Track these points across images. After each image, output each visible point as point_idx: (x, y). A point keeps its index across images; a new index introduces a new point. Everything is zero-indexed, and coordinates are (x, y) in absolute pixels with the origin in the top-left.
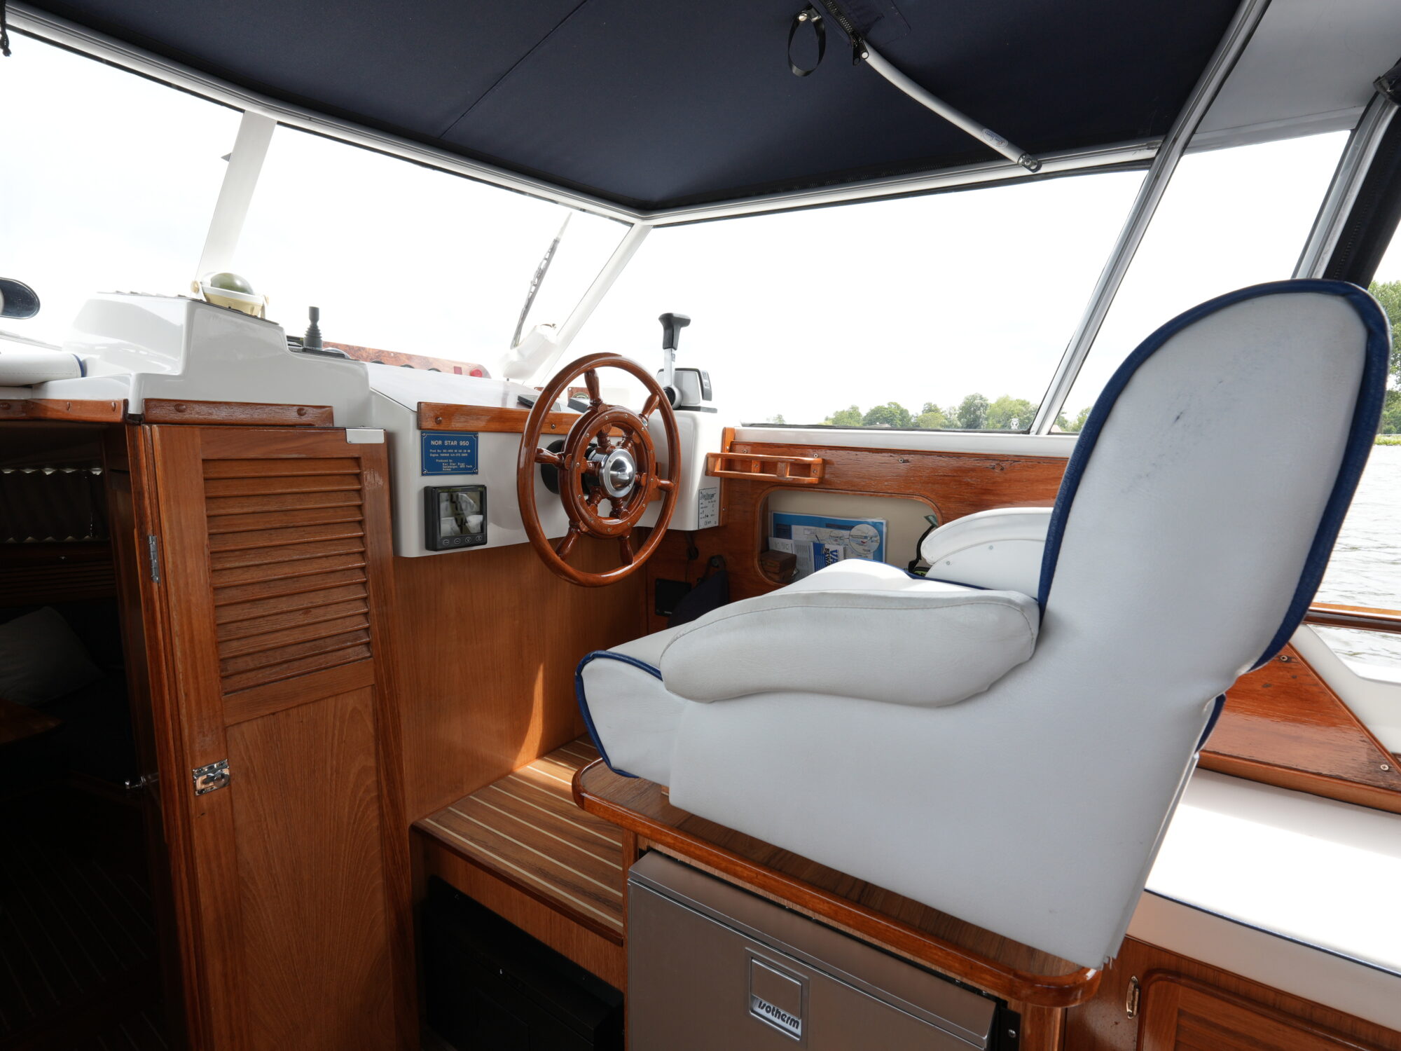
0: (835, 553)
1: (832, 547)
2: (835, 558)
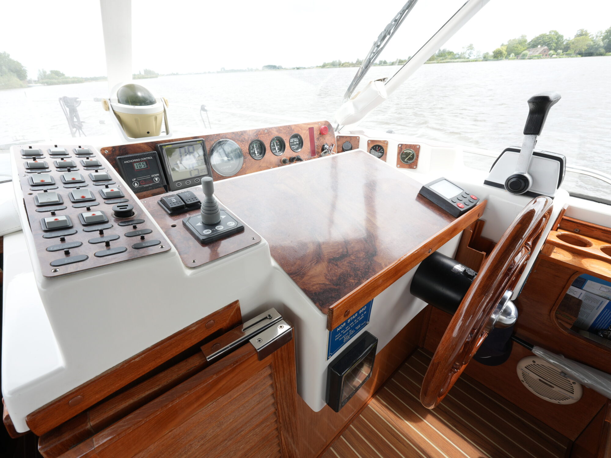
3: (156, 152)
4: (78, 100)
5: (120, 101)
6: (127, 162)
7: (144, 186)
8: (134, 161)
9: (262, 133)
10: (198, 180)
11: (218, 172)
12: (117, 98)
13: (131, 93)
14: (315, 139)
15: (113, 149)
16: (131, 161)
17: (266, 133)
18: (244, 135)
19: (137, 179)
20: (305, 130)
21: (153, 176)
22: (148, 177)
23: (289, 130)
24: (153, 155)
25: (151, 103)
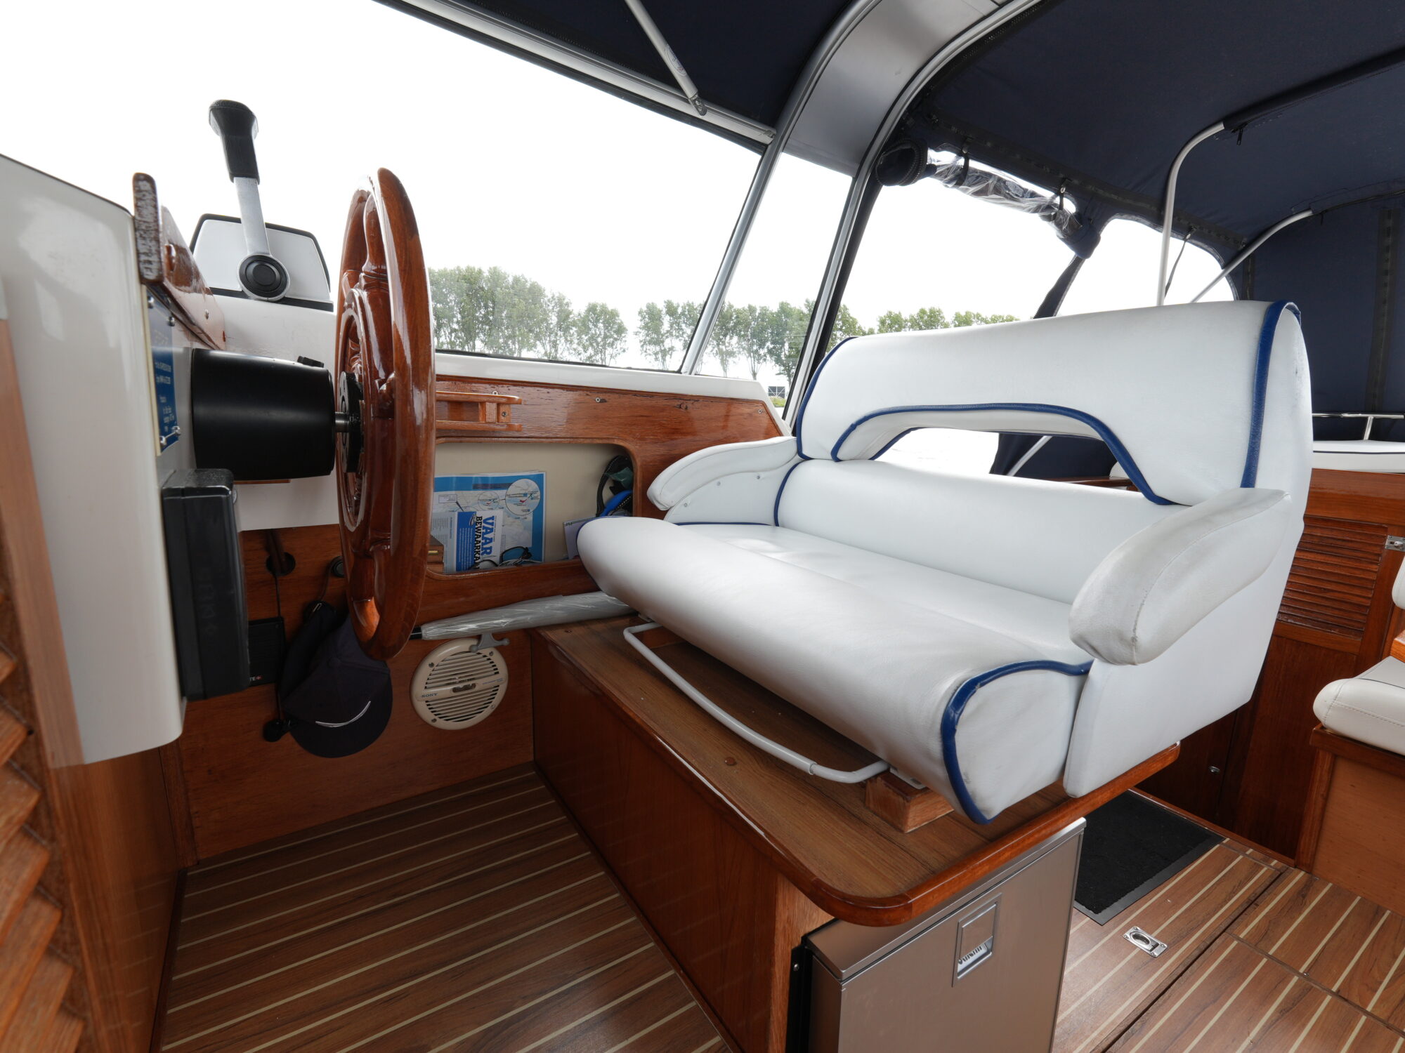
0: (490, 521)
1: (485, 514)
2: (490, 527)
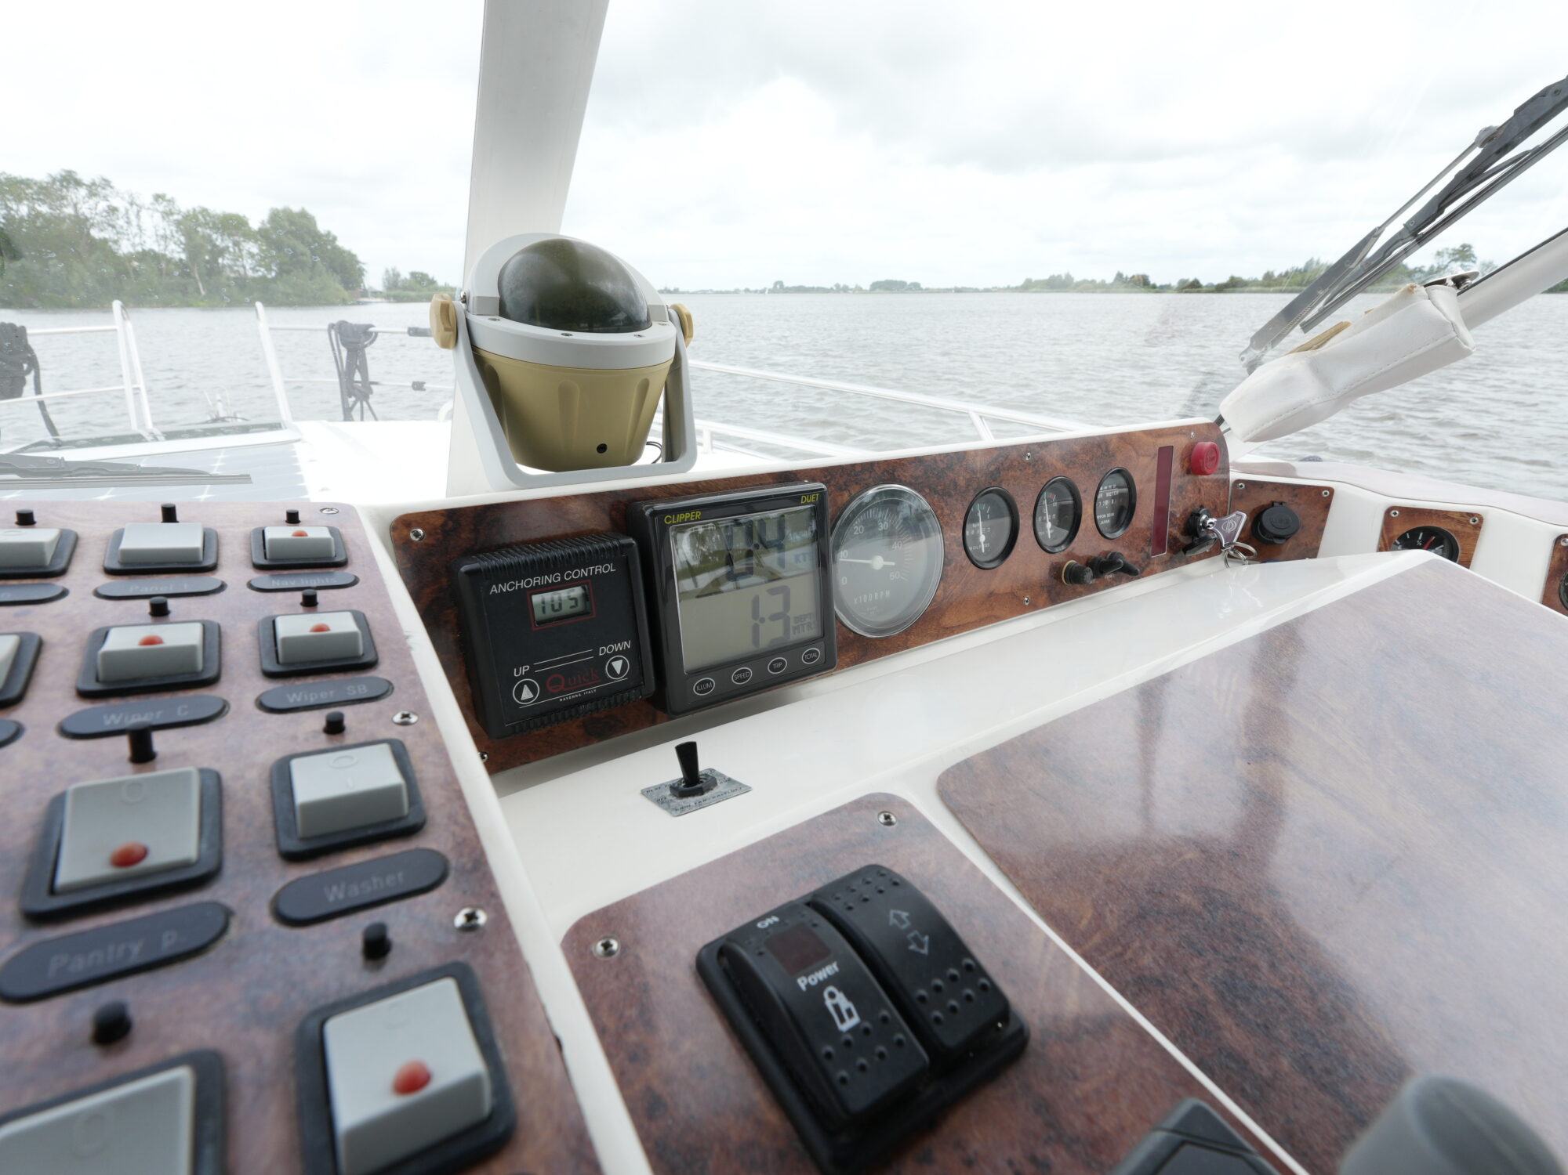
3: (631, 540)
4: (371, 329)
5: (509, 306)
6: (505, 588)
7: (562, 698)
8: (533, 582)
9: (1015, 463)
10: (780, 665)
11: (848, 618)
12: (497, 295)
13: (561, 278)
14: (1172, 490)
15: (450, 523)
16: (523, 584)
17: (1029, 464)
18: (957, 468)
19: (533, 668)
20: (1149, 456)
21: (606, 650)
22: (583, 656)
23: (1099, 453)
24: (618, 556)
25: (633, 324)
